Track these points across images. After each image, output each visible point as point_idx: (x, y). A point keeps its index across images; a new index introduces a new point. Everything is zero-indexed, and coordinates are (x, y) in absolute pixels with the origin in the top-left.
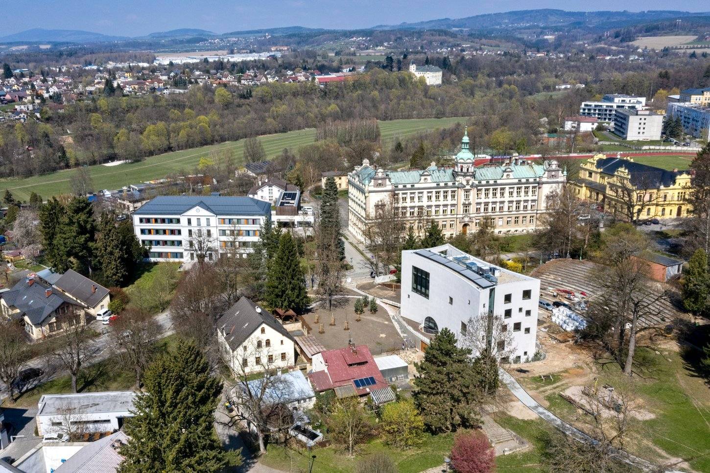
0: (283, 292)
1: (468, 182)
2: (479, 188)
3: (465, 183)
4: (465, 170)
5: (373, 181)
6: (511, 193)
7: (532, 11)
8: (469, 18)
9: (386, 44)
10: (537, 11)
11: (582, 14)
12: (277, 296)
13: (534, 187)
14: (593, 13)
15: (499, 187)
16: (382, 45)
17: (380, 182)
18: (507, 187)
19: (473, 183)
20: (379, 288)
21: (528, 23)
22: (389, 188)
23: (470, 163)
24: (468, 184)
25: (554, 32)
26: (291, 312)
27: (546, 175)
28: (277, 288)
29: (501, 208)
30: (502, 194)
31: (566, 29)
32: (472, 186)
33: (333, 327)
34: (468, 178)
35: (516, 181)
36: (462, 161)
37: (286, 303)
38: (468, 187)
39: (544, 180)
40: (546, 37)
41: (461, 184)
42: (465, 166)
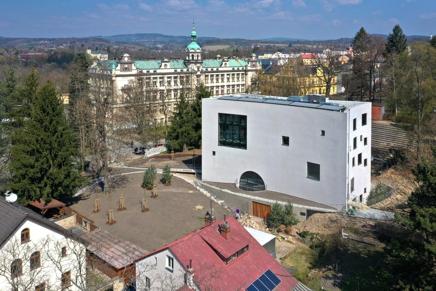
0: (44, 171)
1: (198, 68)
2: (206, 74)
3: (196, 69)
4: (195, 58)
5: (119, 65)
6: (228, 79)
7: (148, 34)
8: (113, 36)
9: (64, 45)
10: (150, 34)
11: (173, 37)
12: (33, 180)
13: (242, 74)
14: (178, 37)
15: (220, 74)
16: (62, 45)
17: (126, 66)
18: (226, 74)
19: (202, 70)
20: (152, 161)
21: (146, 40)
22: (134, 72)
23: (199, 53)
24: (198, 70)
25: (161, 43)
26: (55, 203)
27: (249, 65)
28: (33, 167)
29: (222, 91)
30: (223, 80)
31: (167, 43)
32: (201, 72)
33: (124, 212)
34: (198, 65)
35: (231, 69)
36: (193, 51)
37: (48, 190)
38: (199, 73)
39: (249, 68)
40: (158, 46)
41: (194, 70)
42: (195, 55)
